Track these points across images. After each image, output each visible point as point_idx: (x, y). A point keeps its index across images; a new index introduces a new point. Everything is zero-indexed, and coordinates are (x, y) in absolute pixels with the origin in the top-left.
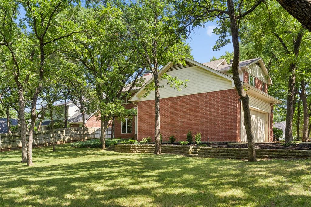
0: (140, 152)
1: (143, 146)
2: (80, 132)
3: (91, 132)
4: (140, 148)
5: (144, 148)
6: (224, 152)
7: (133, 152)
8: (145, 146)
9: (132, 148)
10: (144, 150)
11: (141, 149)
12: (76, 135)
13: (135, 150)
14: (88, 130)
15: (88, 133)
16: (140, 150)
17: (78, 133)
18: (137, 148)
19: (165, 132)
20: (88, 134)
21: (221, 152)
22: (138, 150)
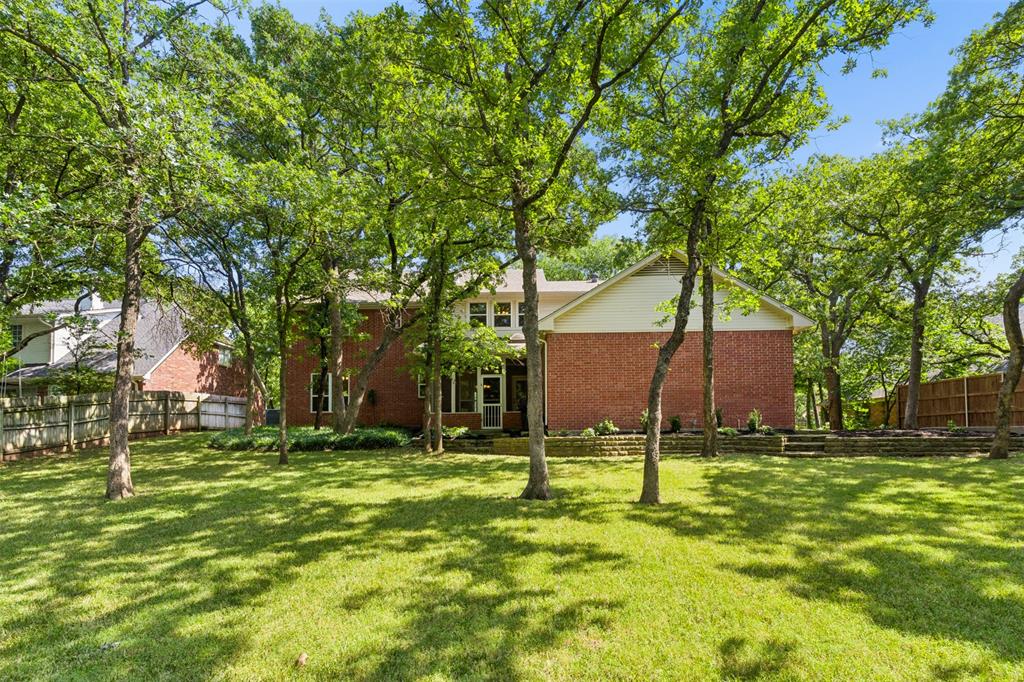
0: (626, 452)
1: (631, 439)
2: (166, 407)
3: (190, 407)
4: (624, 444)
5: (635, 444)
6: (887, 445)
7: (611, 455)
8: (637, 439)
9: (607, 445)
10: (636, 449)
11: (628, 447)
12: (155, 414)
13: (615, 450)
14: (183, 401)
15: (183, 408)
16: (626, 449)
17: (161, 408)
18: (619, 445)
19: (631, 408)
20: (182, 414)
21: (880, 446)
22: (622, 449)
